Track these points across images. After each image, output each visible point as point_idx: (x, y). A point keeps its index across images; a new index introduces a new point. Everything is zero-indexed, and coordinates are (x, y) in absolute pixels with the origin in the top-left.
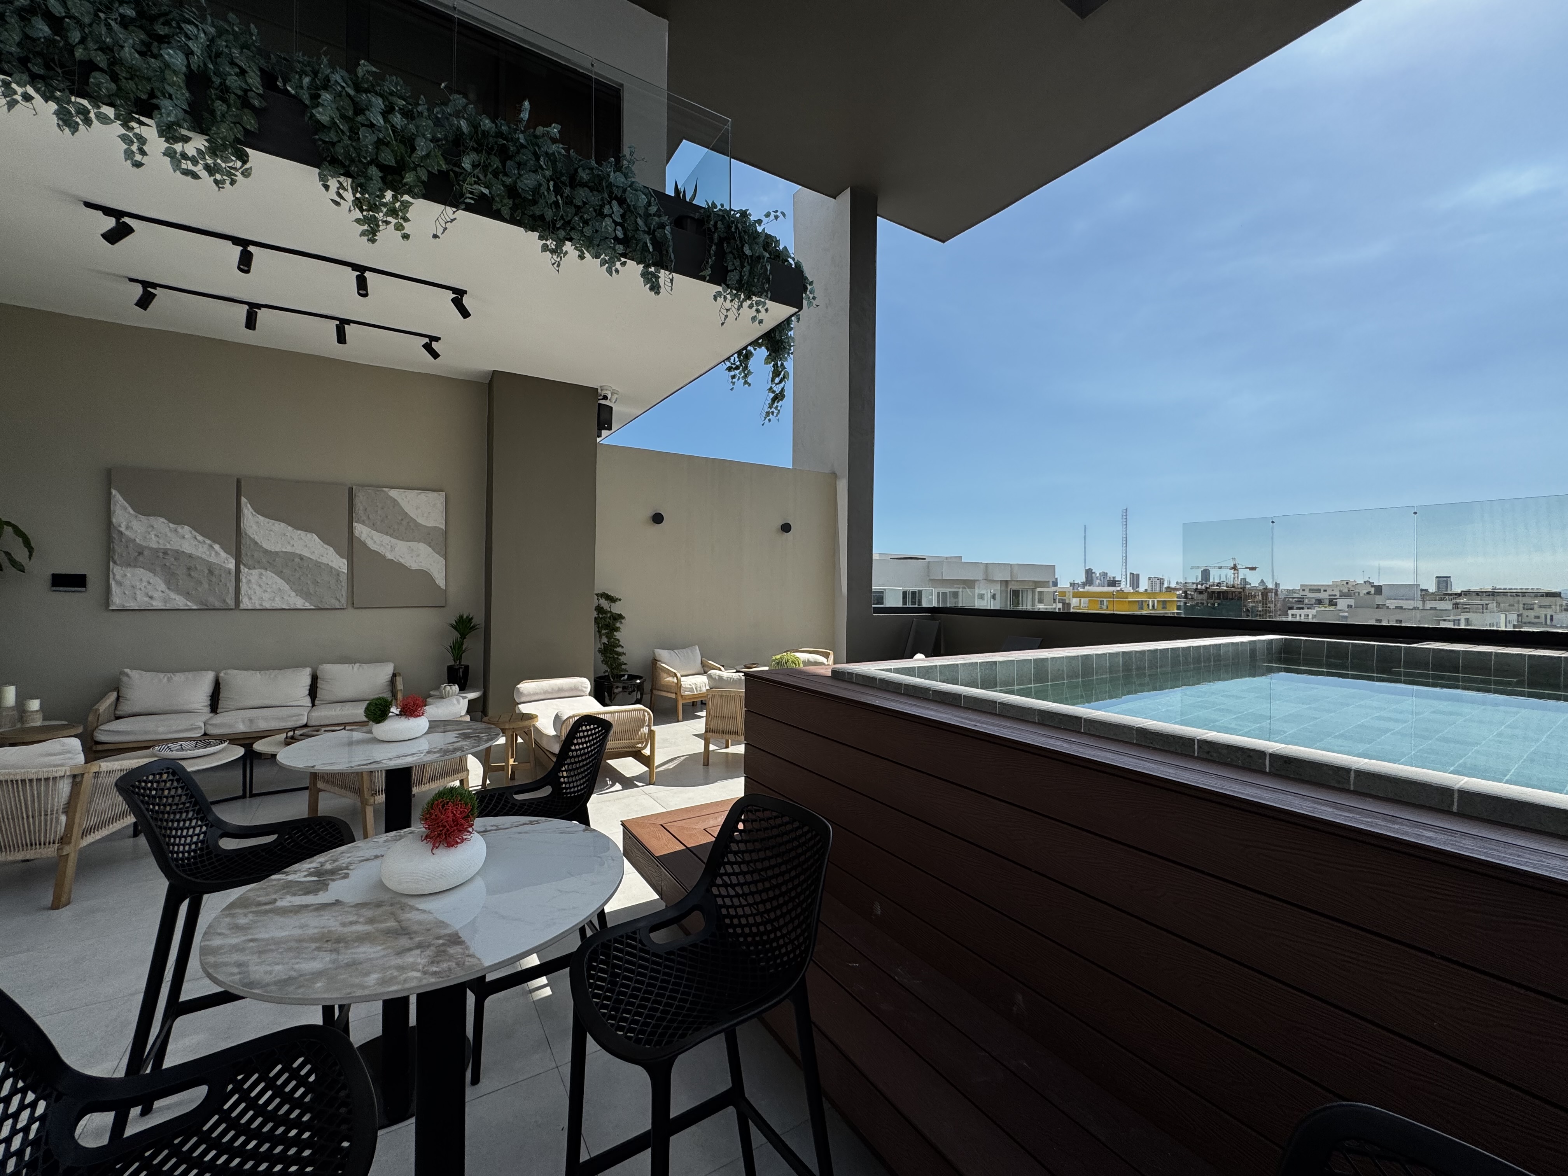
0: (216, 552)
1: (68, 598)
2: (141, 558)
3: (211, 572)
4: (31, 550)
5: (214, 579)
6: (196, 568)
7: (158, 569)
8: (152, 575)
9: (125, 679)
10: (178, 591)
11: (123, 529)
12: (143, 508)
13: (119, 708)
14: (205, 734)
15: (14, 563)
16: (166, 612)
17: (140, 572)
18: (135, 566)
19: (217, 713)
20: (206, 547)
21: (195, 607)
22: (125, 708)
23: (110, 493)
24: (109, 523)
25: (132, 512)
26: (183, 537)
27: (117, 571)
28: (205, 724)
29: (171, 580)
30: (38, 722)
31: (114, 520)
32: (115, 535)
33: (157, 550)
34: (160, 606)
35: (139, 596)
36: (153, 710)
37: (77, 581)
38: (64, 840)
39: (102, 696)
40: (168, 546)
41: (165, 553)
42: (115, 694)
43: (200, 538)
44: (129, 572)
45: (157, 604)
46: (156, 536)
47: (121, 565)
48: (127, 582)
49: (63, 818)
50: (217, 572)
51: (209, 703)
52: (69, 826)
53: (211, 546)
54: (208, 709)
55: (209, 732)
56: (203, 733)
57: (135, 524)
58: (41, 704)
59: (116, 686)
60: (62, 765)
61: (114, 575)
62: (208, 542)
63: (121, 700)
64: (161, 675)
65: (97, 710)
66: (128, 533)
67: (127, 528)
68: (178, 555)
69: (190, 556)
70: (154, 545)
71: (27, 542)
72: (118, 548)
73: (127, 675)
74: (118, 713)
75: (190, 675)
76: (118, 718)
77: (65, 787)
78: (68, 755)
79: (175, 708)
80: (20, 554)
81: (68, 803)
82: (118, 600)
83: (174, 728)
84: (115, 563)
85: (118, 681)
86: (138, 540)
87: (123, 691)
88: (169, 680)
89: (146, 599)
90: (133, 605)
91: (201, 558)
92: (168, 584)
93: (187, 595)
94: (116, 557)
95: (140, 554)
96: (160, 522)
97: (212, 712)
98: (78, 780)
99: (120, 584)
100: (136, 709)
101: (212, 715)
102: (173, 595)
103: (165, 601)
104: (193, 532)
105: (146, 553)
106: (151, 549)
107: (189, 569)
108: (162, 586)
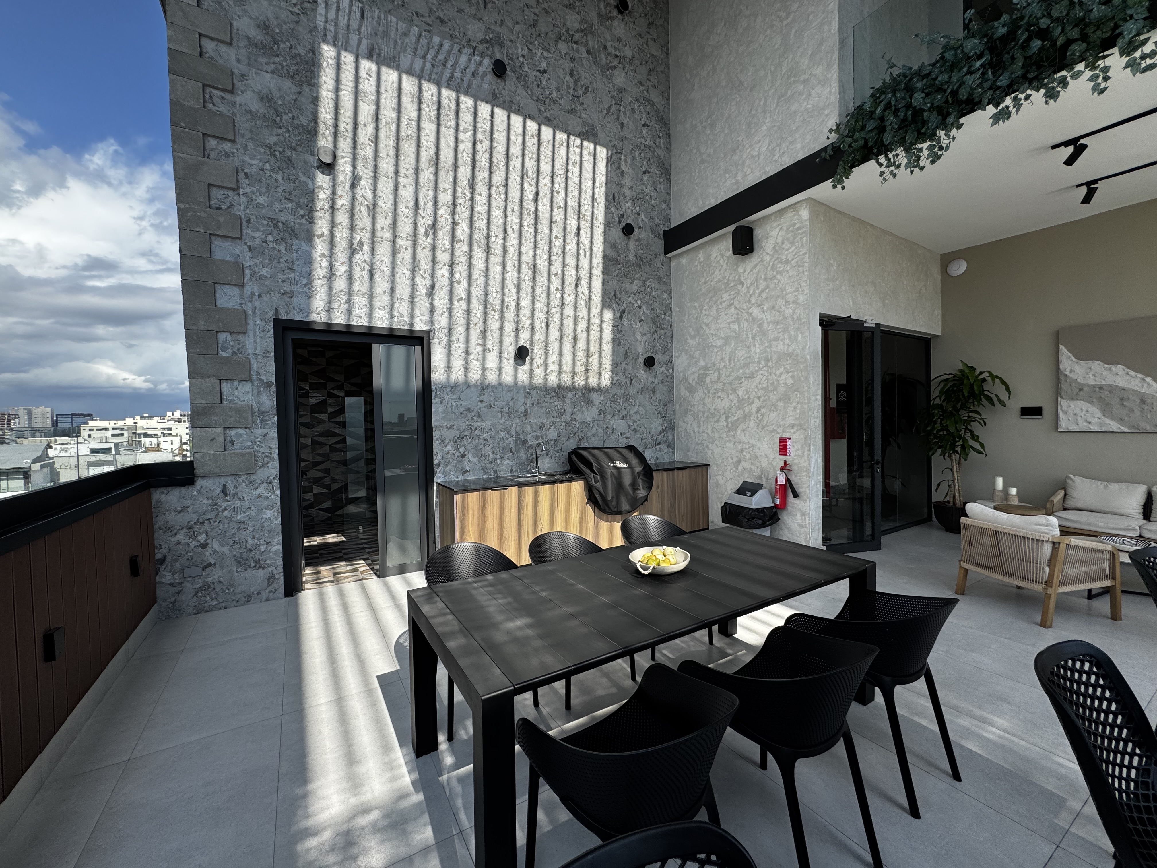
0: (1148, 384)
1: (1031, 423)
2: (1081, 393)
3: (1143, 401)
4: (1010, 393)
5: (1146, 407)
6: (1128, 399)
7: (1095, 400)
8: (1089, 405)
9: (1070, 482)
10: (1112, 418)
11: (1067, 373)
12: (1082, 356)
13: (1066, 502)
14: (1140, 536)
15: (1000, 401)
16: (1101, 434)
17: (1081, 403)
18: (1077, 399)
19: (1150, 521)
20: (1138, 381)
21: (1127, 431)
22: (1070, 503)
23: (1058, 348)
24: (1058, 370)
25: (1074, 359)
26: (1117, 374)
27: (1064, 403)
28: (1140, 527)
29: (1106, 409)
30: (1015, 502)
31: (1061, 367)
32: (1062, 377)
33: (1094, 386)
34: (1097, 429)
35: (1080, 421)
36: (1093, 508)
37: (1036, 411)
38: (1048, 583)
39: (1054, 493)
40: (1103, 382)
41: (1101, 388)
42: (1062, 493)
43: (1132, 373)
44: (1072, 404)
45: (1094, 428)
46: (1094, 375)
47: (1067, 399)
48: (1070, 411)
49: (1047, 569)
50: (1149, 401)
51: (1141, 511)
52: (1051, 575)
53: (1143, 379)
54: (1141, 516)
55: (1143, 535)
56: (1138, 534)
57: (1077, 369)
58: (1017, 491)
59: (1064, 486)
60: (1046, 533)
61: (1061, 407)
62: (1140, 376)
63: (1067, 497)
64: (1099, 483)
65: (1053, 501)
66: (1071, 375)
67: (1071, 372)
68: (1112, 389)
69: (1123, 389)
70: (1092, 383)
71: (1008, 389)
72: (1064, 387)
73: (1071, 479)
74: (1066, 506)
75: (1124, 486)
76: (1065, 509)
77: (1047, 549)
78: (1050, 528)
79: (1111, 510)
80: (1004, 396)
81: (1050, 560)
82: (1064, 424)
83: (1112, 526)
84: (1062, 398)
85: (1065, 482)
86: (1079, 380)
87: (1070, 491)
88: (1106, 487)
89: (1086, 424)
90: (1075, 428)
91: (1133, 390)
92: (1104, 412)
93: (1121, 421)
94: (1062, 394)
95: (1081, 390)
96: (1096, 365)
97: (1144, 519)
98: (1057, 546)
99: (1065, 413)
100: (1080, 505)
101: (1145, 521)
102: (1108, 421)
103: (1101, 425)
104: (1126, 369)
105: (1085, 389)
106: (1088, 386)
107: (1122, 399)
108: (1098, 413)
